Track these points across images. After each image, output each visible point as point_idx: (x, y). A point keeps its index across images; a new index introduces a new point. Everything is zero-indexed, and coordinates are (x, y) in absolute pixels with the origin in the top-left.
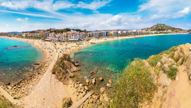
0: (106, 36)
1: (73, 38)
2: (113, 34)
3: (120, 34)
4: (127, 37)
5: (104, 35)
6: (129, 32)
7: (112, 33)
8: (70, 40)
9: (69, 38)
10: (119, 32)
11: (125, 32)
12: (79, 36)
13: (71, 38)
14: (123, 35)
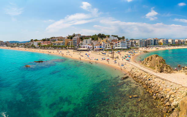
0: (154, 44)
1: (120, 46)
2: (162, 43)
3: (170, 43)
4: (180, 47)
5: (152, 43)
6: (182, 40)
7: (161, 41)
8: (116, 48)
9: (115, 46)
10: (170, 41)
11: (177, 41)
12: (127, 42)
13: (118, 46)
14: (174, 44)
